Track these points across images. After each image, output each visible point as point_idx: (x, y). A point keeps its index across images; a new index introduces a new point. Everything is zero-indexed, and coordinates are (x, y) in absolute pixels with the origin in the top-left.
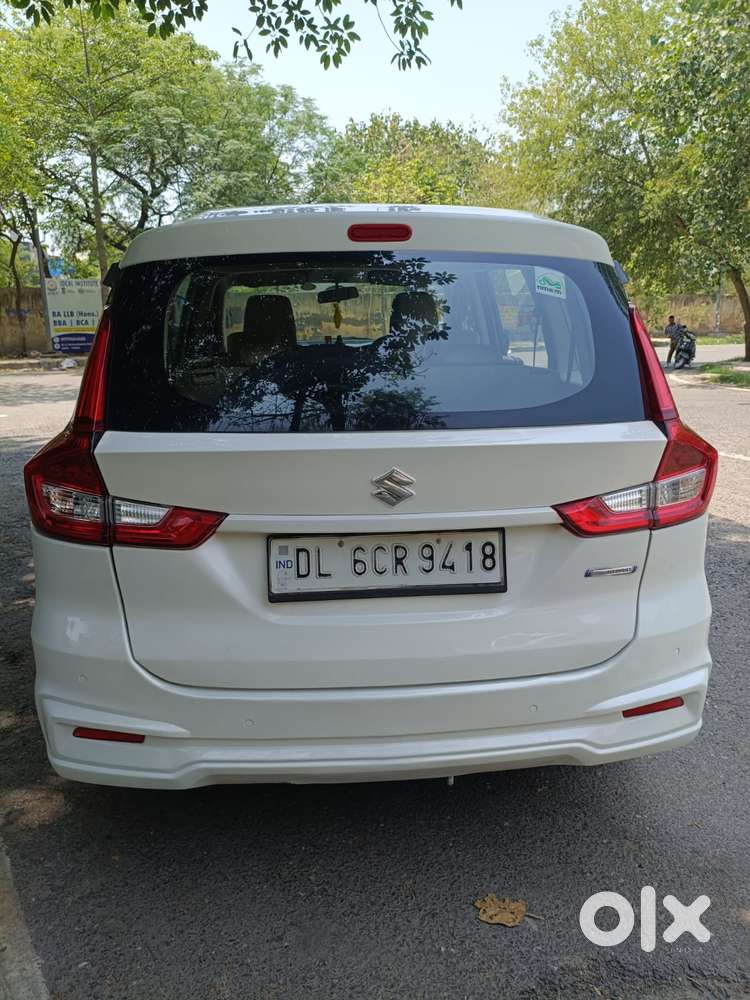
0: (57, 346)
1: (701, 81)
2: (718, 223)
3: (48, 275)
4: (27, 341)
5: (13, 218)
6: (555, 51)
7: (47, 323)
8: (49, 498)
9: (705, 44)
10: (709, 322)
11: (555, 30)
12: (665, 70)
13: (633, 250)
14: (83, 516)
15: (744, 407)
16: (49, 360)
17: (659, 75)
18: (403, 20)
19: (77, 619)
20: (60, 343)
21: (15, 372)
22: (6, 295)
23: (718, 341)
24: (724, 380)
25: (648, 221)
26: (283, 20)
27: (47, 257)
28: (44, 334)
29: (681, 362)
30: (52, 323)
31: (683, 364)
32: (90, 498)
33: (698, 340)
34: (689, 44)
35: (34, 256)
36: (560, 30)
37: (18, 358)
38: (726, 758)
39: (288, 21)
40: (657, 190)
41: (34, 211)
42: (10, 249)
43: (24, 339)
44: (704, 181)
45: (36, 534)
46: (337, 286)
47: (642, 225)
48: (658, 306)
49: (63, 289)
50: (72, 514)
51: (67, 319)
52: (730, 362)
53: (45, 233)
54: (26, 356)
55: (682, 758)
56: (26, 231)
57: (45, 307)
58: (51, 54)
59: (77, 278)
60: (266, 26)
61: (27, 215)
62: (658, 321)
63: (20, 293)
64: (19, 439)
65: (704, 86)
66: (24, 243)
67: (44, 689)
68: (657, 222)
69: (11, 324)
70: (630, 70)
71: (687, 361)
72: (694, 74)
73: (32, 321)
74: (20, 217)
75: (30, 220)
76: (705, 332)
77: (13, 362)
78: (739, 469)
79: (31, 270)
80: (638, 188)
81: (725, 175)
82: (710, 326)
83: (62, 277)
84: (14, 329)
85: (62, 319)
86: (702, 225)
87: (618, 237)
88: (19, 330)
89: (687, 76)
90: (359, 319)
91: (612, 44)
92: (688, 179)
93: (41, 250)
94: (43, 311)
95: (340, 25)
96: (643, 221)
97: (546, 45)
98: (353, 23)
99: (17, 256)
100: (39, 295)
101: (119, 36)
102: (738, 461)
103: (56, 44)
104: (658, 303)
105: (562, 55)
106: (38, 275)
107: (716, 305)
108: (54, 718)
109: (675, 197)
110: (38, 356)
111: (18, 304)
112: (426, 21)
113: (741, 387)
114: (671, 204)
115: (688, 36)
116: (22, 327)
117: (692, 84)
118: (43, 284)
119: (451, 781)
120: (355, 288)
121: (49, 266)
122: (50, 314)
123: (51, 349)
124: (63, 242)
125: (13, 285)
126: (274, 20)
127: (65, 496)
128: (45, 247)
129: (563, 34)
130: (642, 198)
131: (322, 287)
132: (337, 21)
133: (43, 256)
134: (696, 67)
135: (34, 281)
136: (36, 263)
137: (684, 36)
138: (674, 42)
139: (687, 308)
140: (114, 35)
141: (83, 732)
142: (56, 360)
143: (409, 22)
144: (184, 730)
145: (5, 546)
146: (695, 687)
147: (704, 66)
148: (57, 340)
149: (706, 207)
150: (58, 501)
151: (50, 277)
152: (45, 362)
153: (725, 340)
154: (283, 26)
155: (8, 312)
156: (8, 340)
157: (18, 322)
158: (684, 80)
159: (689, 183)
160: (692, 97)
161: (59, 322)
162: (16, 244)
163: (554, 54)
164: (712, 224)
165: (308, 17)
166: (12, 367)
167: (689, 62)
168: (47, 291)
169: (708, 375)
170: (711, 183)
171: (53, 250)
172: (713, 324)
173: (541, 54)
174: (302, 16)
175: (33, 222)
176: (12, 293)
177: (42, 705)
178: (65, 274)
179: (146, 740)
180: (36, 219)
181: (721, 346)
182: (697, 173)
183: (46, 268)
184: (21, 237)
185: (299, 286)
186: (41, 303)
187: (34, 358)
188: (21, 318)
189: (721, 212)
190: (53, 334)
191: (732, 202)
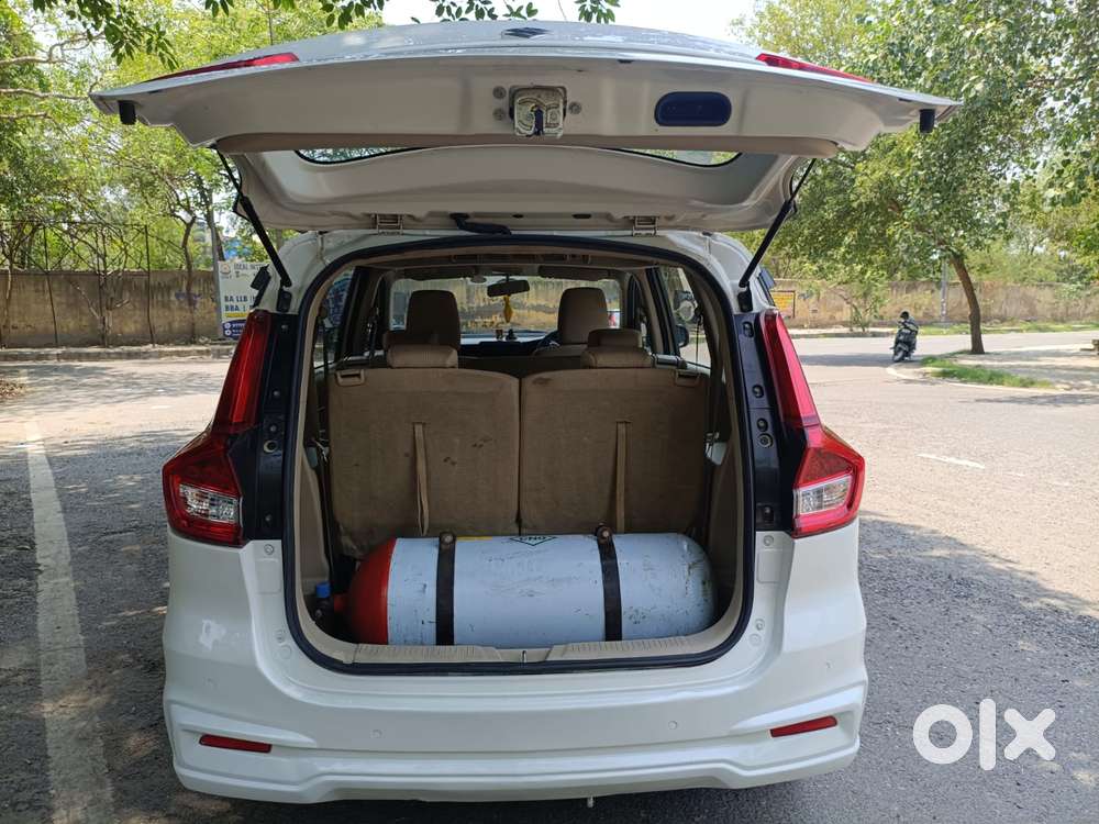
0: (228, 333)
1: (910, 61)
2: (935, 206)
3: (222, 258)
4: (196, 327)
5: (187, 199)
6: (757, 30)
7: (218, 309)
8: (185, 499)
9: (915, 24)
10: (934, 311)
11: (757, 10)
12: (872, 50)
13: (845, 234)
14: (218, 518)
15: (964, 405)
16: (218, 347)
17: (866, 55)
18: (588, 8)
19: (212, 623)
20: (231, 329)
21: (182, 359)
22: (176, 279)
23: (945, 331)
24: (945, 375)
25: (860, 205)
26: (464, 9)
27: (222, 239)
28: (215, 319)
29: (900, 354)
30: (223, 308)
31: (903, 356)
32: (227, 499)
33: (921, 330)
34: (896, 23)
35: (208, 236)
36: (763, 10)
37: (186, 344)
38: (903, 788)
39: (468, 11)
40: (869, 172)
41: (210, 191)
42: (183, 231)
43: (193, 324)
44: (918, 163)
45: (170, 533)
46: (508, 279)
47: (854, 210)
48: (877, 294)
49: (237, 272)
50: (206, 515)
51: (240, 305)
52: (953, 355)
53: (220, 214)
54: (194, 343)
55: (855, 788)
56: (200, 211)
57: (217, 291)
58: (236, 34)
59: (252, 261)
60: (445, 15)
61: (203, 195)
62: (878, 309)
63: (191, 276)
64: (179, 433)
65: (914, 67)
66: (199, 224)
67: (172, 693)
68: (870, 205)
69: (181, 309)
70: (838, 49)
71: (907, 354)
72: (902, 55)
73: (202, 308)
74: (195, 197)
75: (205, 201)
76: (930, 322)
77: (180, 348)
78: (950, 474)
79: (205, 252)
80: (849, 169)
81: (941, 157)
82: (936, 315)
83: (237, 261)
84: (184, 314)
85: (234, 304)
86: (918, 209)
87: (828, 221)
88: (189, 314)
89: (896, 56)
90: (551, 306)
91: (818, 24)
92: (901, 162)
93: (216, 231)
94: (214, 297)
95: (524, 12)
96: (855, 205)
97: (748, 24)
98: (536, 11)
99: (190, 237)
100: (211, 278)
101: (306, 16)
102: (949, 465)
103: (241, 24)
104: (876, 290)
105: (765, 34)
106: (211, 257)
107: (941, 293)
108: (181, 725)
109: (888, 180)
110: (206, 343)
111: (188, 289)
112: (613, 8)
113: (965, 382)
114: (885, 186)
115: (897, 15)
116: (191, 312)
117: (901, 64)
118: (216, 267)
119: (591, 803)
120: (525, 282)
121: (224, 249)
122: (223, 299)
123: (221, 336)
124: (238, 223)
125: (184, 268)
126: (454, 10)
127: (202, 497)
128: (221, 229)
129: (766, 14)
130: (853, 181)
131: (492, 280)
132: (521, 8)
133: (218, 237)
134: (905, 47)
135: (207, 265)
136: (210, 244)
137: (892, 16)
138: (882, 21)
139: (909, 295)
140: (301, 15)
141: (210, 740)
142: (226, 347)
143: (594, 10)
144: (311, 740)
145: (155, 546)
146: (848, 706)
147: (913, 46)
148: (228, 326)
149: (922, 189)
150: (195, 501)
151: (224, 260)
152: (213, 350)
153: (952, 331)
154: (463, 15)
155: (177, 296)
156: (176, 325)
157: (187, 307)
158: (893, 61)
159: (903, 165)
160: (902, 78)
161: (232, 307)
162: (189, 226)
163: (756, 32)
164: (927, 207)
165: (489, 7)
166: (179, 354)
167: (897, 42)
168: (220, 274)
169: (929, 369)
170: (925, 165)
171: (227, 231)
172: (938, 312)
173: (743, 33)
174: (483, 6)
175: (208, 203)
176: (183, 276)
177: (169, 710)
178: (240, 257)
179: (273, 750)
180: (211, 200)
181: (948, 336)
182: (910, 154)
183: (220, 251)
184: (195, 218)
185: (468, 279)
186: (212, 286)
187: (203, 345)
188: (192, 303)
189: (938, 195)
190: (225, 320)
191: (949, 185)
